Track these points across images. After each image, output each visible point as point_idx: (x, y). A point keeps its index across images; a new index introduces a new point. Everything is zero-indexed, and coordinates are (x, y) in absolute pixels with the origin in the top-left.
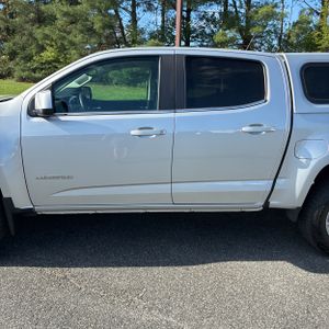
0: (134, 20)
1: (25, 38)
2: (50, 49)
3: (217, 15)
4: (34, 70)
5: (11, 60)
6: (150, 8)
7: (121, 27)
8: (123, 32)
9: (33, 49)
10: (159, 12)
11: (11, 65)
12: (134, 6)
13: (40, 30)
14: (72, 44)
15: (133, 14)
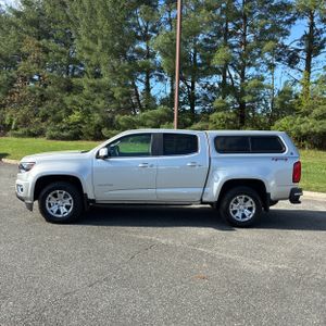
0: (148, 89)
1: (56, 104)
2: (77, 113)
3: (217, 85)
4: (62, 130)
5: (43, 121)
6: (161, 78)
7: (137, 95)
8: (138, 98)
9: (62, 113)
10: (168, 82)
11: (43, 125)
12: (148, 78)
13: (69, 98)
14: (96, 109)
15: (147, 84)
